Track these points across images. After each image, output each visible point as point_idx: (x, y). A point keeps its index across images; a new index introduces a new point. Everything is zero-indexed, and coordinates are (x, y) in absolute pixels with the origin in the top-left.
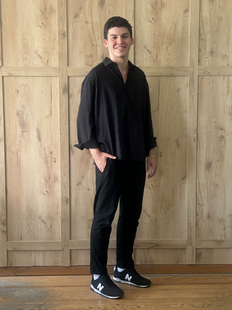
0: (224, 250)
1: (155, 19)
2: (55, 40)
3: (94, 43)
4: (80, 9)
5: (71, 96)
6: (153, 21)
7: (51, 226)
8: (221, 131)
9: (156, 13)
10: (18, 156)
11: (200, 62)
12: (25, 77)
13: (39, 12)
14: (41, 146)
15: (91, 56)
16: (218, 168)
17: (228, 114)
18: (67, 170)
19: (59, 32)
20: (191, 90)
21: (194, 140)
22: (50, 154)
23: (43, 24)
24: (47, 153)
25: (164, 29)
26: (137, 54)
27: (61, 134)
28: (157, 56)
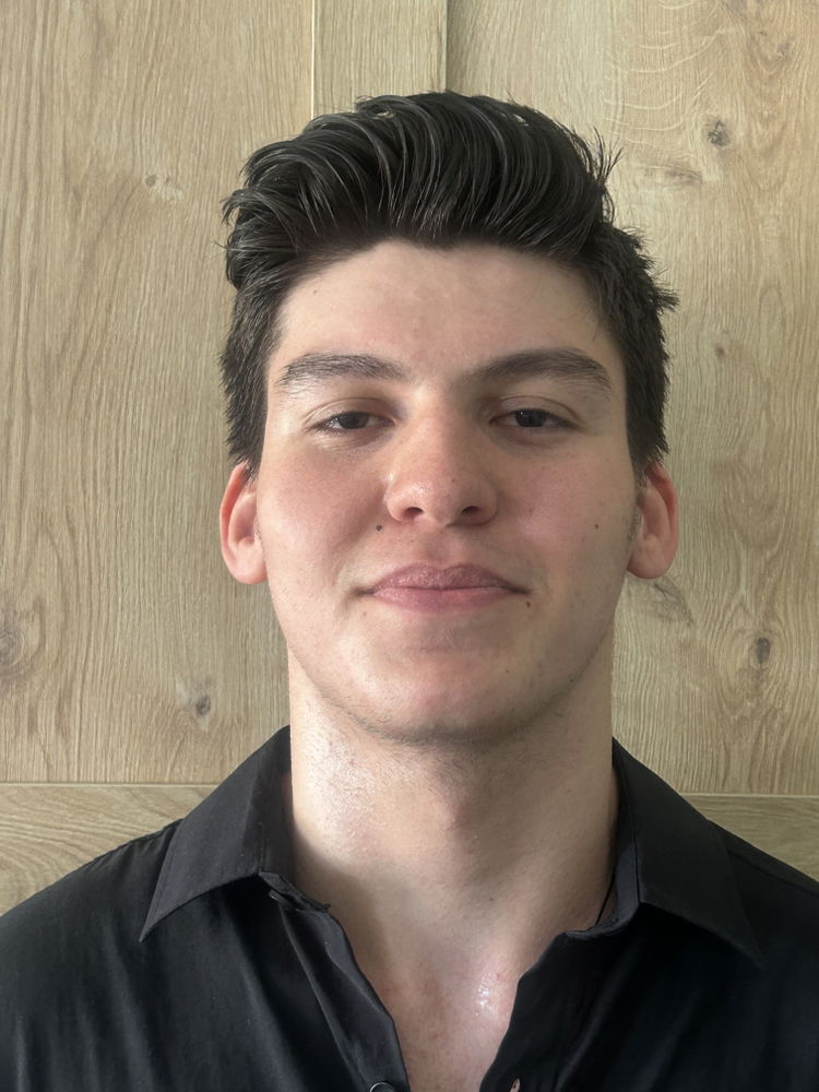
1: (739, 135)
6: (712, 175)
9: (767, 63)
28: (763, 647)
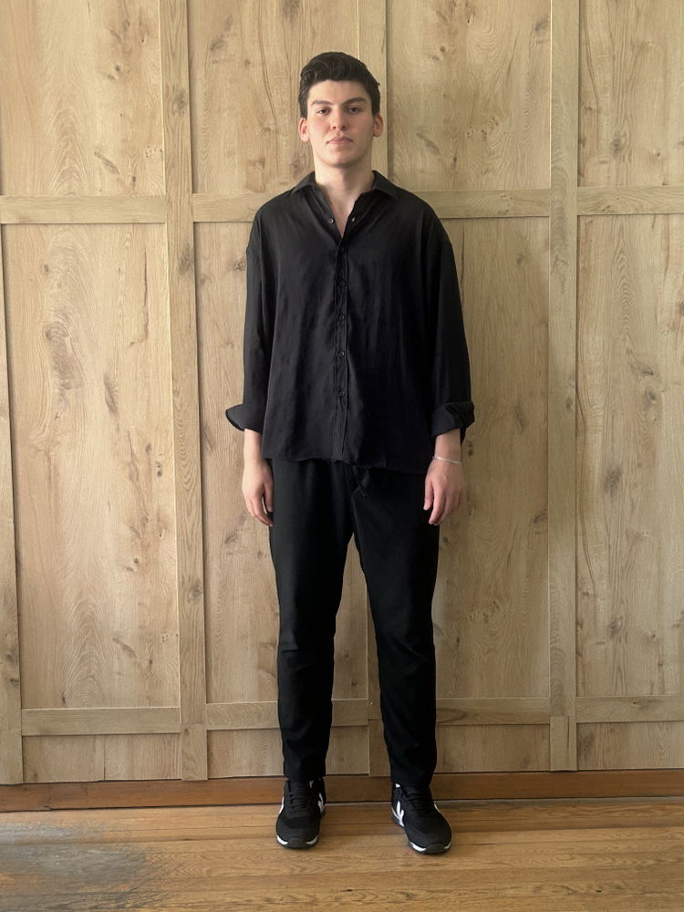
0: (661, 729)
1: (447, 50)
2: (153, 116)
3: (270, 123)
4: (228, 23)
5: (203, 281)
6: (442, 58)
7: (151, 662)
8: (648, 378)
9: (452, 34)
10: (49, 459)
11: (583, 176)
12: (67, 227)
13: (106, 37)
14: (118, 429)
15: (262, 162)
16: (639, 488)
17: (666, 328)
18: (194, 499)
19: (166, 95)
20: (557, 258)
21: (568, 406)
22: (144, 451)
23: (118, 69)
24: (135, 448)
25: (476, 80)
26: (396, 155)
27: (176, 393)
28: (455, 159)
